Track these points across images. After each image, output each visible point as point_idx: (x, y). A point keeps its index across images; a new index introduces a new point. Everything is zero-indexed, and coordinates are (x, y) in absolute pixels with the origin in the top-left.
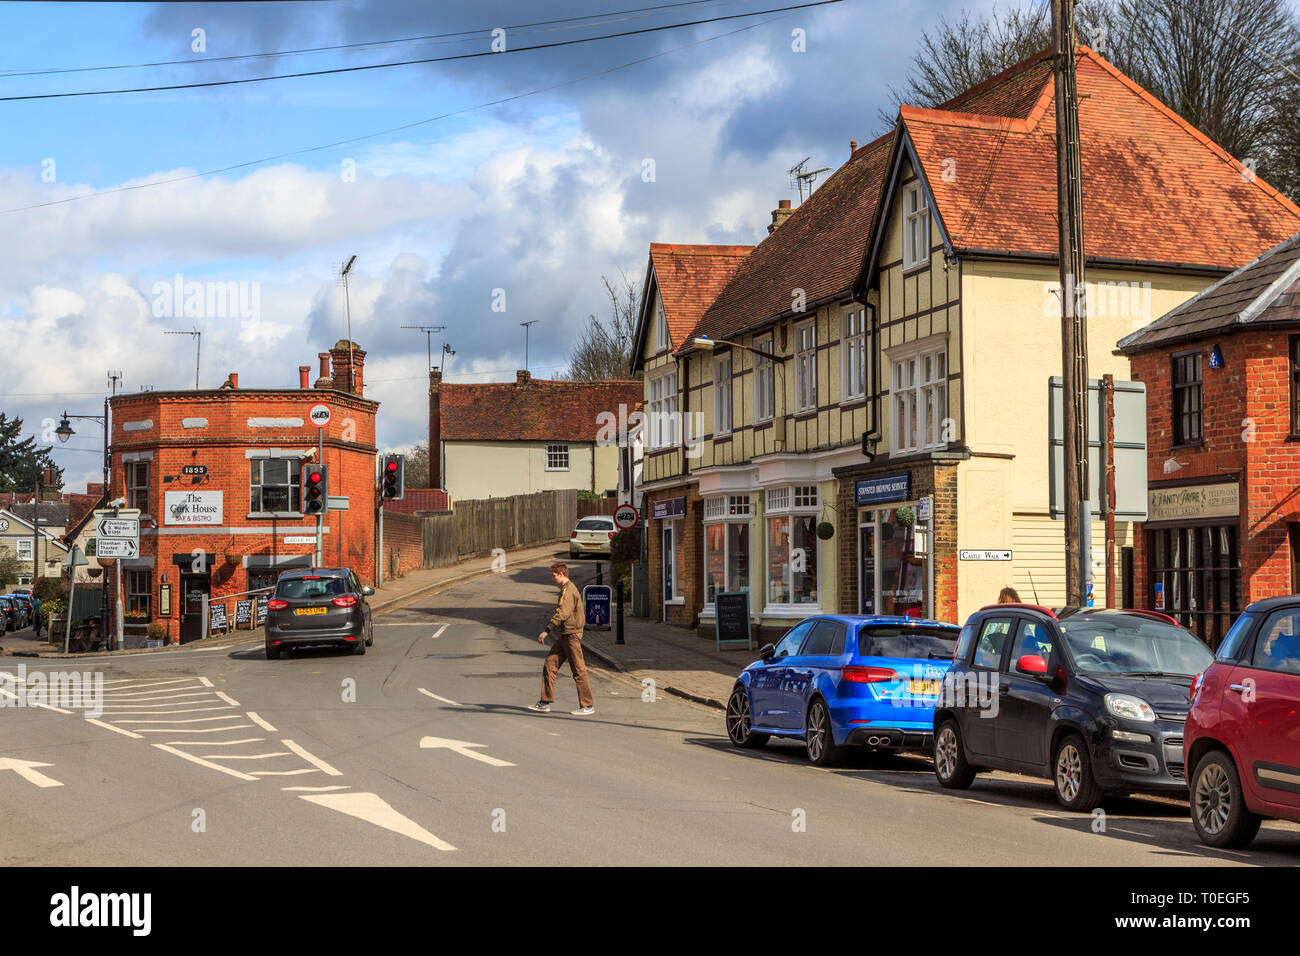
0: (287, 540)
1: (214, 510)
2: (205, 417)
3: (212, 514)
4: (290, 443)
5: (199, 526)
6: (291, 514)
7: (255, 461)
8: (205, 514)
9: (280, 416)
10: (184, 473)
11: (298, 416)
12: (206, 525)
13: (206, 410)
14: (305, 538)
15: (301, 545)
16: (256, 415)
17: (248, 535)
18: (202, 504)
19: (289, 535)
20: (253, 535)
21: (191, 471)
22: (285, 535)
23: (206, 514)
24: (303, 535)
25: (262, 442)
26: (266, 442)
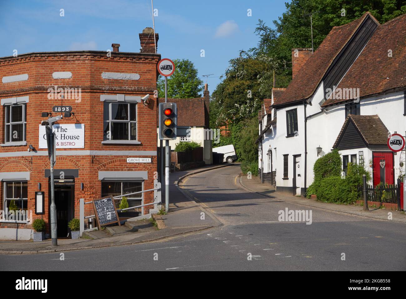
0: (129, 160)
1: (77, 138)
2: (69, 71)
3: (76, 141)
4: (132, 91)
5: (65, 149)
6: (129, 141)
7: (106, 103)
8: (69, 140)
9: (123, 72)
10: (54, 111)
11: (136, 73)
12: (71, 149)
13: (71, 66)
14: (141, 159)
15: (139, 163)
16: (108, 70)
17: (102, 156)
18: (67, 134)
19: (130, 157)
20: (106, 156)
21: (59, 110)
22: (128, 157)
23: (72, 141)
24: (140, 157)
25: (112, 90)
26: (115, 90)
